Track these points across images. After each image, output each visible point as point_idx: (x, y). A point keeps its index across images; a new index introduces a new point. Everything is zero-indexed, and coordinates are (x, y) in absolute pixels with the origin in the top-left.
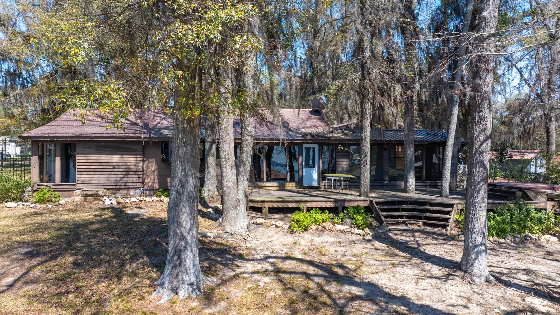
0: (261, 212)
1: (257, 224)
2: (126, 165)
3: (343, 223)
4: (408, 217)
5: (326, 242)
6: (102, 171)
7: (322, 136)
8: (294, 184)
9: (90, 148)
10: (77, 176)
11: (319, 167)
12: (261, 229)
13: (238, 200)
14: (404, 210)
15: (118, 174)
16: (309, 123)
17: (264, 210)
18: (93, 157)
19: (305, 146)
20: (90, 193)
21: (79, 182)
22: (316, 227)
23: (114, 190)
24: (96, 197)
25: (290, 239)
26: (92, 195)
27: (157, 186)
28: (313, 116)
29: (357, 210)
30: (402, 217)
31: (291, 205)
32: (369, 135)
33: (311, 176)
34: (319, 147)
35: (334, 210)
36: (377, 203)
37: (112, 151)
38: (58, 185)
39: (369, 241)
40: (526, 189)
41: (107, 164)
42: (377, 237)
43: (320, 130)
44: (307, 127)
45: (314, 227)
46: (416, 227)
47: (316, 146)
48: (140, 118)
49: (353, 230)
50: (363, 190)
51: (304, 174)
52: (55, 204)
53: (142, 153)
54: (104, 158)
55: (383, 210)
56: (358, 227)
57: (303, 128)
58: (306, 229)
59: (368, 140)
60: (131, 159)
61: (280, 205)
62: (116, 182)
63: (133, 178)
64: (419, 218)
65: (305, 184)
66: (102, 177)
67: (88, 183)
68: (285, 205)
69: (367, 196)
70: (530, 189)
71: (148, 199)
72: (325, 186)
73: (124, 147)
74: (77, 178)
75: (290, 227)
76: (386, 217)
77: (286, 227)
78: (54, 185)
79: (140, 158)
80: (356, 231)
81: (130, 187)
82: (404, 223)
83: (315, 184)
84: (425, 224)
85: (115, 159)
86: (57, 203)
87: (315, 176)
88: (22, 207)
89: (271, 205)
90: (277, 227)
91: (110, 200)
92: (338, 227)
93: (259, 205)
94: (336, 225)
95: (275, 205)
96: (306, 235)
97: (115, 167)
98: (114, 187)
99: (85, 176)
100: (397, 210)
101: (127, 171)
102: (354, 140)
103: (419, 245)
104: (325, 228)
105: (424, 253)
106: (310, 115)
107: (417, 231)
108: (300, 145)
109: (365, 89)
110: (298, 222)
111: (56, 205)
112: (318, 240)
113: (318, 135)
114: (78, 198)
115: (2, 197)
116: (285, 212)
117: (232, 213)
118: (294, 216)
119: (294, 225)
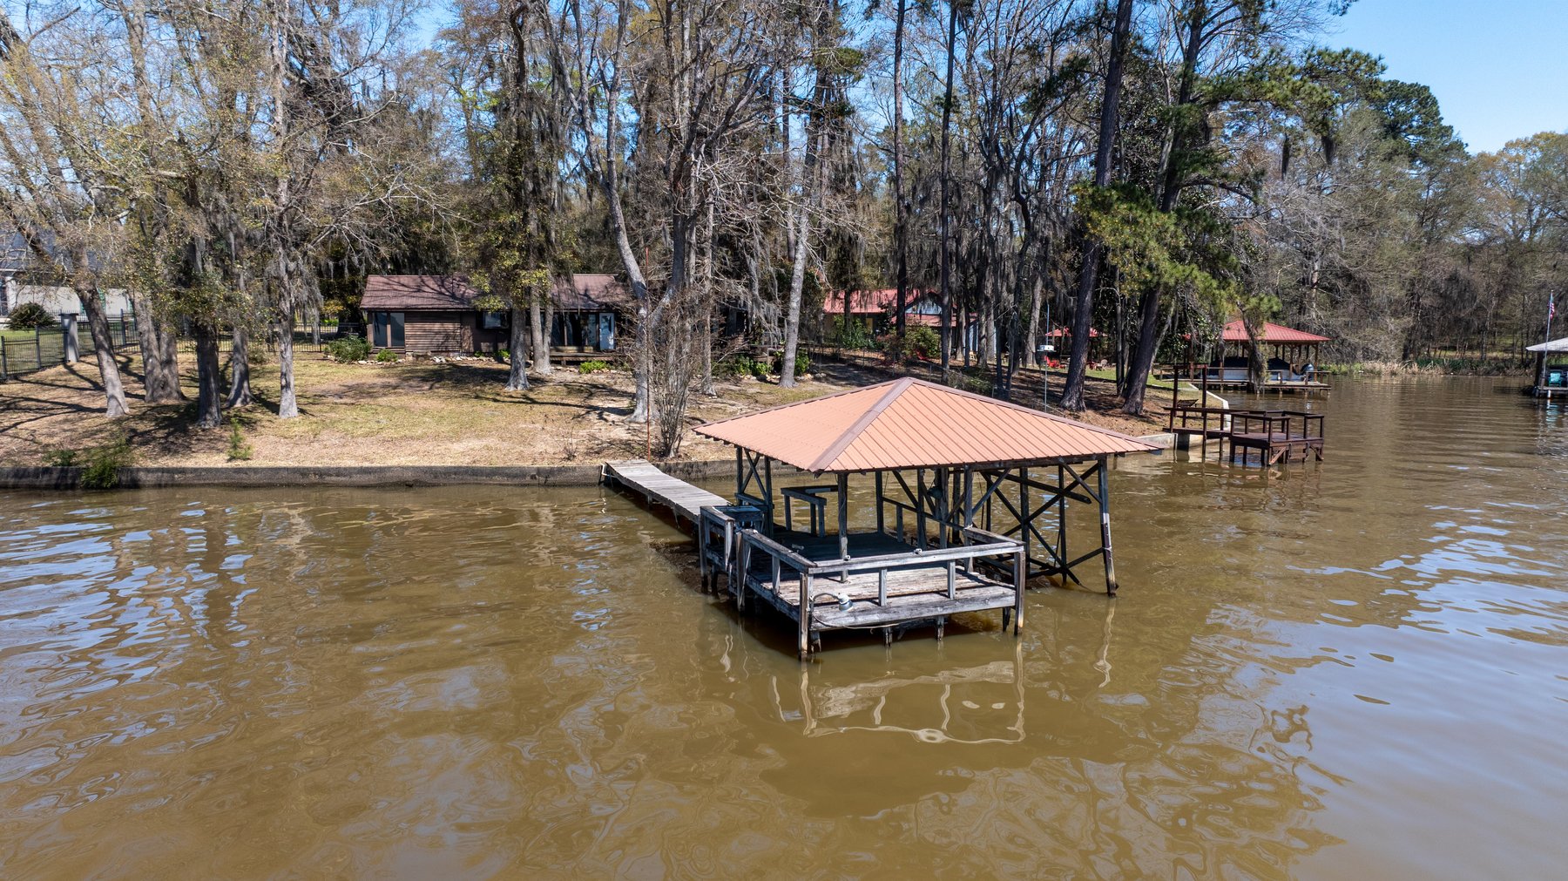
0: (560, 363)
1: (555, 369)
2: (445, 331)
3: (615, 368)
6: (426, 336)
7: (617, 306)
8: (591, 348)
9: (415, 317)
10: (406, 340)
11: (614, 333)
15: (440, 339)
16: (609, 291)
17: (563, 362)
18: (419, 325)
19: (601, 315)
20: (420, 354)
21: (408, 346)
22: (596, 370)
23: (437, 353)
24: (426, 357)
25: (578, 377)
26: (422, 355)
27: (472, 349)
31: (584, 359)
33: (608, 342)
34: (615, 315)
35: (613, 363)
37: (431, 319)
38: (391, 348)
41: (430, 331)
44: (607, 296)
45: (594, 370)
47: (613, 315)
48: (443, 286)
51: (602, 339)
52: (396, 361)
53: (458, 321)
54: (427, 326)
56: (625, 371)
57: (603, 296)
58: (589, 372)
60: (450, 326)
61: (577, 359)
62: (438, 346)
63: (451, 342)
65: (601, 348)
66: (427, 341)
67: (414, 346)
68: (580, 359)
71: (468, 358)
73: (445, 316)
74: (406, 343)
75: (579, 371)
77: (576, 371)
78: (388, 348)
79: (457, 325)
80: (622, 372)
81: (453, 349)
83: (611, 348)
85: (437, 326)
87: (612, 342)
88: (371, 363)
90: (570, 371)
91: (440, 359)
92: (611, 371)
96: (588, 375)
97: (437, 333)
98: (439, 350)
99: (412, 341)
101: (447, 337)
104: (601, 371)
108: (597, 314)
110: (586, 368)
111: (396, 363)
112: (595, 377)
114: (411, 358)
115: (355, 358)
116: (576, 363)
117: (540, 360)
118: (583, 364)
119: (582, 370)
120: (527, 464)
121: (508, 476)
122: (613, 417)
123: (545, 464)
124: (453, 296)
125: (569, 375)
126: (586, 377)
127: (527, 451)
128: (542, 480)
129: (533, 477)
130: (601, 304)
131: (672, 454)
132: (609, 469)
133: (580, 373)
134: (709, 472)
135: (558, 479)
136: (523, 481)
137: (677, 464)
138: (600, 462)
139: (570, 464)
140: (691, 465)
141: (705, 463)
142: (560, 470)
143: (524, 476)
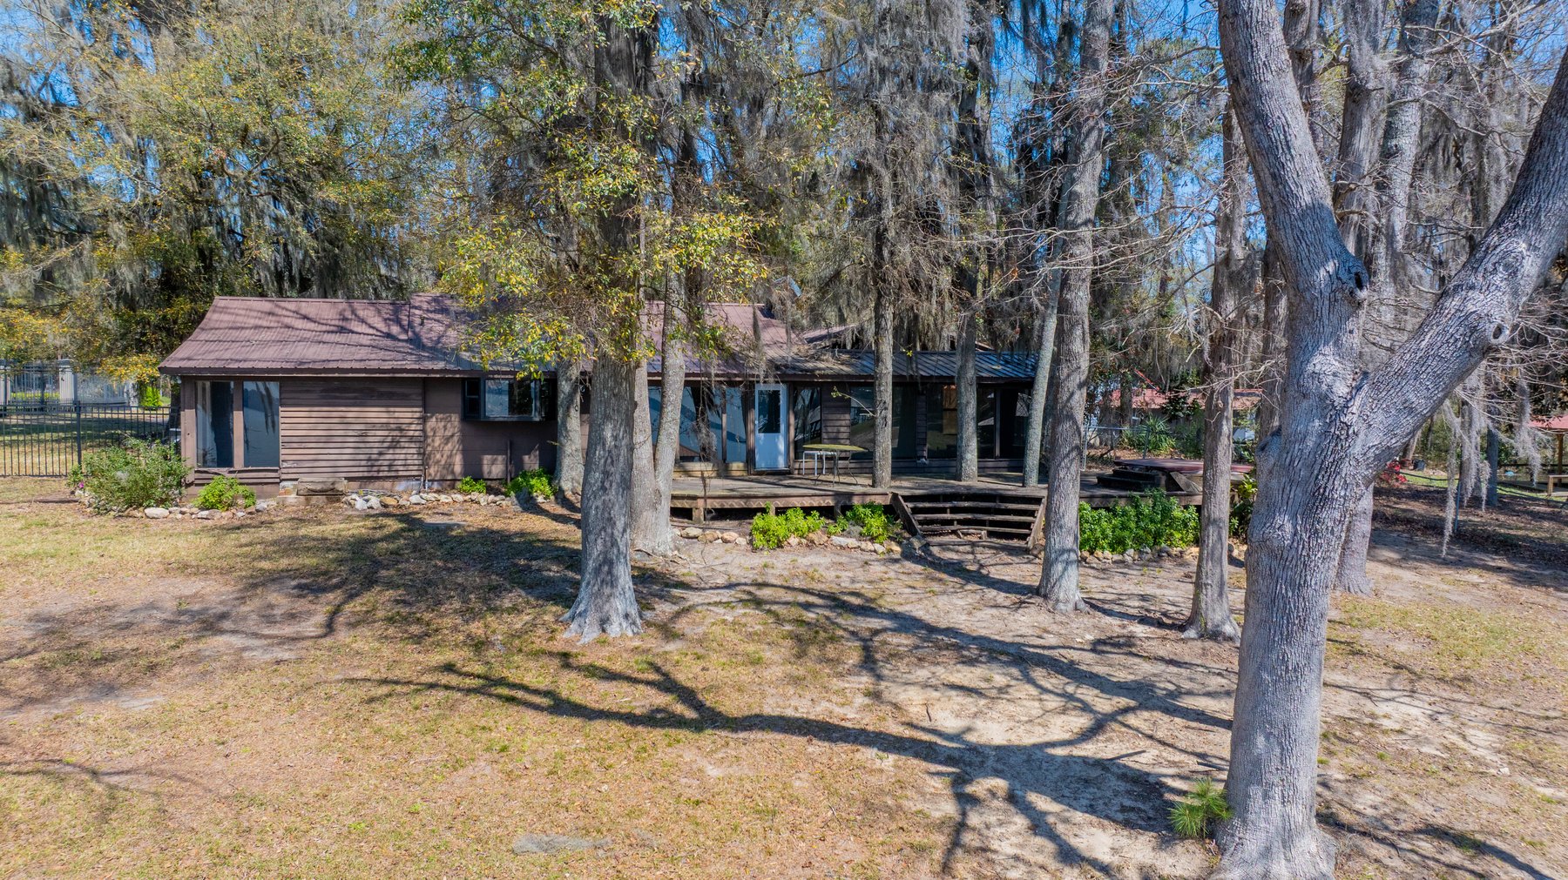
0: (690, 517)
1: (689, 538)
2: (385, 426)
3: (844, 532)
4: (961, 522)
5: (819, 565)
6: (337, 439)
7: (794, 368)
8: (741, 465)
9: (308, 391)
10: (282, 451)
11: (788, 431)
12: (698, 546)
13: (658, 492)
14: (954, 510)
15: (372, 447)
17: (695, 513)
18: (317, 413)
19: (760, 388)
20: (319, 487)
21: (285, 465)
22: (797, 540)
24: (333, 495)
25: (755, 560)
26: (322, 492)
27: (455, 471)
29: (871, 509)
30: (950, 522)
31: (746, 504)
32: (891, 369)
33: (773, 449)
34: (789, 389)
35: (827, 512)
36: (906, 498)
37: (355, 398)
38: (240, 472)
39: (896, 561)
40: (1173, 470)
41: (350, 426)
42: (908, 555)
43: (790, 353)
45: (794, 540)
46: (974, 539)
47: (783, 388)
49: (863, 545)
50: (881, 474)
51: (758, 445)
52: (249, 510)
53: (420, 403)
55: (915, 511)
56: (874, 539)
58: (780, 545)
59: (889, 379)
60: (397, 414)
63: (404, 454)
64: (982, 523)
65: (761, 463)
68: (736, 503)
69: (887, 485)
70: (1179, 470)
71: (443, 498)
72: (800, 469)
73: (382, 390)
74: (282, 458)
75: (751, 542)
76: (921, 523)
77: (744, 541)
78: (230, 472)
80: (873, 545)
81: (401, 473)
82: (954, 532)
84: (990, 534)
85: (370, 415)
86: (252, 509)
87: (781, 449)
88: (180, 516)
89: (709, 504)
90: (725, 541)
91: (367, 501)
92: (837, 540)
93: (686, 504)
94: (833, 537)
95: (718, 504)
96: (782, 554)
97: (367, 432)
98: (366, 474)
99: (297, 453)
100: (942, 510)
101: (390, 441)
102: (860, 377)
103: (982, 566)
104: (812, 542)
105: (987, 576)
106: (762, 317)
107: (978, 545)
108: (752, 386)
109: (884, 281)
110: (763, 532)
111: (250, 513)
112: (805, 561)
113: (785, 365)
114: (292, 498)
115: (137, 497)
116: (738, 516)
117: (647, 516)
118: (758, 520)
119: (758, 537)
124: (416, 341)
125: (729, 552)
126: (779, 565)
133: (754, 549)
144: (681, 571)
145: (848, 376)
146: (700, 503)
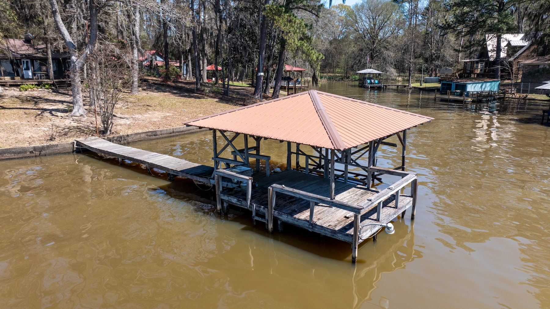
1: (6, 89)
3: (41, 88)
4: (67, 86)
5: (35, 93)
7: (31, 56)
8: (19, 78)
11: (32, 70)
12: (8, 91)
16: (23, 48)
17: (7, 85)
19: (22, 60)
22: (30, 89)
25: (21, 93)
28: (26, 44)
29: (47, 84)
30: (65, 86)
31: (19, 83)
32: (51, 56)
33: (28, 74)
35: (38, 85)
36: (56, 82)
39: (50, 93)
42: (54, 92)
43: (30, 52)
44: (23, 50)
46: (69, 89)
47: (29, 60)
50: (51, 78)
51: (24, 73)
55: (57, 84)
56: (47, 89)
57: (21, 51)
58: (26, 90)
59: (51, 59)
61: (14, 83)
65: (25, 77)
68: (16, 83)
69: (53, 80)
72: (36, 78)
76: (58, 86)
77: (18, 90)
80: (46, 90)
82: (66, 88)
83: (31, 77)
87: (30, 74)
89: (10, 83)
90: (14, 90)
92: (39, 89)
93: (4, 84)
95: (12, 83)
96: (27, 92)
100: (64, 84)
102: (45, 58)
104: (34, 90)
106: (24, 43)
107: (70, 90)
108: (20, 60)
110: (23, 88)
112: (31, 93)
113: (29, 55)
116: (17, 86)
118: (22, 86)
119: (22, 89)
120: (26, 145)
121: (14, 153)
122: (59, 114)
123: (38, 144)
125: (15, 92)
126: (26, 93)
127: (20, 137)
128: (37, 153)
129: (31, 152)
130: (22, 55)
131: (109, 132)
132: (78, 143)
133: (20, 91)
134: (130, 140)
135: (48, 151)
136: (25, 155)
137: (114, 137)
138: (71, 140)
139: (52, 143)
140: (121, 137)
141: (128, 136)
142: (48, 147)
143: (26, 152)
144: (3, 94)
145: (42, 58)
146: (8, 83)
